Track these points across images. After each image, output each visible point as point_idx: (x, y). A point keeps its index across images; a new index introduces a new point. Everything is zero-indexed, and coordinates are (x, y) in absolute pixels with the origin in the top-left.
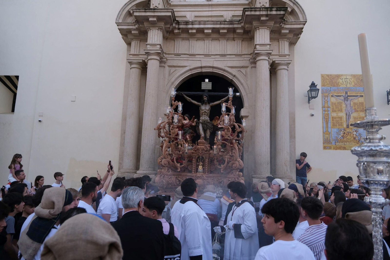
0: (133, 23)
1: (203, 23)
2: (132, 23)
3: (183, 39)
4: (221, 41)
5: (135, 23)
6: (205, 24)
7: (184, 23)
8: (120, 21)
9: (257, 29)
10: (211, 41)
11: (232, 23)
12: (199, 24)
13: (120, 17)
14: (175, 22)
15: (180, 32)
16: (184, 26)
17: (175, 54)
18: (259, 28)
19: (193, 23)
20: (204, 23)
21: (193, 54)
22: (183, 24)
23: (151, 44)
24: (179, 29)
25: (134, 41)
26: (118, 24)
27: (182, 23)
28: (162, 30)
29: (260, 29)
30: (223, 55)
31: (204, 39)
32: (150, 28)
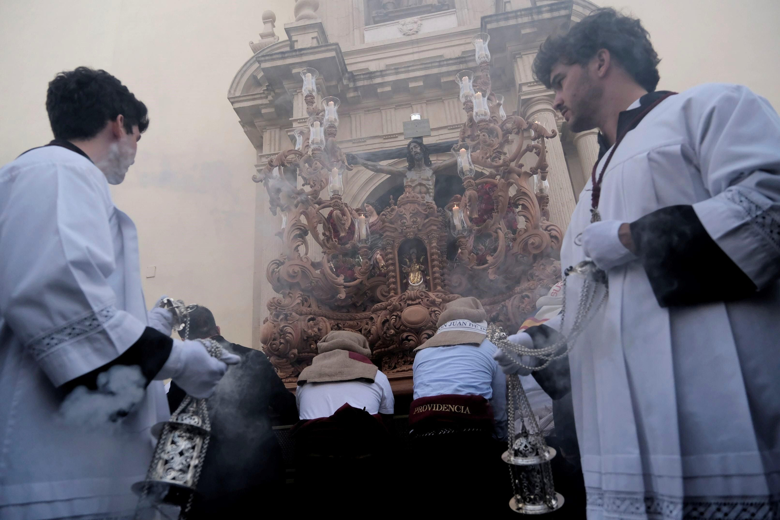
0: (263, 93)
1: (403, 70)
2: (260, 94)
3: (368, 110)
4: (446, 102)
5: (266, 92)
6: (408, 71)
7: (364, 76)
8: (238, 94)
9: (517, 56)
10: (425, 104)
11: (463, 60)
12: (397, 73)
13: (236, 88)
14: (347, 75)
15: (360, 94)
16: (366, 83)
17: (355, 140)
18: (520, 54)
19: (382, 73)
20: (407, 69)
21: (390, 135)
22: (364, 79)
23: (300, 119)
24: (356, 89)
25: (268, 131)
26: (232, 100)
27: (362, 77)
28: (320, 93)
29: (523, 56)
30: (455, 125)
31: (410, 104)
32: (296, 91)
